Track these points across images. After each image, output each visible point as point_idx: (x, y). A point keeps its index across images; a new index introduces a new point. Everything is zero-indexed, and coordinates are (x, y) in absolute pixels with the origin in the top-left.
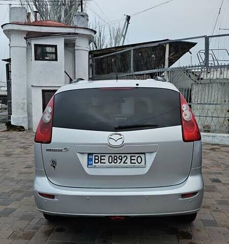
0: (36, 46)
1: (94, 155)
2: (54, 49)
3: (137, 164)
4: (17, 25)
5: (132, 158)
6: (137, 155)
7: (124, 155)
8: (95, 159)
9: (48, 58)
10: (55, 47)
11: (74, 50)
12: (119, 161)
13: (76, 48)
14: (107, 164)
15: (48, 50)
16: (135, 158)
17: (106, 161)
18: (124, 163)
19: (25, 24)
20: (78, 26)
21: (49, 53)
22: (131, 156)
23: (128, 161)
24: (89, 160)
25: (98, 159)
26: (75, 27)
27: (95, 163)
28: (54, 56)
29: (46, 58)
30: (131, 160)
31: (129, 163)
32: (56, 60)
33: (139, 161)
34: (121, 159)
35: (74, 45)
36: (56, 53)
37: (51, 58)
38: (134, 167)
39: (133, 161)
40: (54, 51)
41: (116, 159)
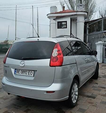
0: (58, 22)
1: (17, 70)
2: (66, 23)
3: (30, 75)
4: (52, 14)
5: (29, 72)
6: (31, 71)
7: (26, 71)
8: (17, 71)
9: (63, 27)
10: (66, 22)
11: (77, 22)
12: (24, 73)
13: (77, 21)
14: (20, 74)
15: (63, 23)
16: (30, 72)
17: (20, 72)
18: (26, 74)
19: (55, 13)
20: (79, 11)
21: (63, 25)
22: (29, 71)
23: (27, 73)
24: (15, 71)
25: (18, 71)
26: (77, 12)
27: (17, 73)
28: (65, 26)
29: (62, 27)
30: (29, 73)
31: (27, 75)
32: (66, 28)
33: (31, 74)
34: (25, 72)
35: (76, 20)
36: (66, 25)
37: (64, 27)
38: (29, 76)
39: (29, 74)
40: (66, 24)
41: (23, 72)
